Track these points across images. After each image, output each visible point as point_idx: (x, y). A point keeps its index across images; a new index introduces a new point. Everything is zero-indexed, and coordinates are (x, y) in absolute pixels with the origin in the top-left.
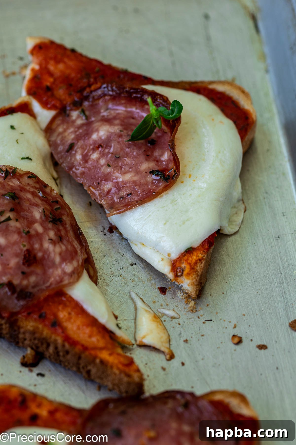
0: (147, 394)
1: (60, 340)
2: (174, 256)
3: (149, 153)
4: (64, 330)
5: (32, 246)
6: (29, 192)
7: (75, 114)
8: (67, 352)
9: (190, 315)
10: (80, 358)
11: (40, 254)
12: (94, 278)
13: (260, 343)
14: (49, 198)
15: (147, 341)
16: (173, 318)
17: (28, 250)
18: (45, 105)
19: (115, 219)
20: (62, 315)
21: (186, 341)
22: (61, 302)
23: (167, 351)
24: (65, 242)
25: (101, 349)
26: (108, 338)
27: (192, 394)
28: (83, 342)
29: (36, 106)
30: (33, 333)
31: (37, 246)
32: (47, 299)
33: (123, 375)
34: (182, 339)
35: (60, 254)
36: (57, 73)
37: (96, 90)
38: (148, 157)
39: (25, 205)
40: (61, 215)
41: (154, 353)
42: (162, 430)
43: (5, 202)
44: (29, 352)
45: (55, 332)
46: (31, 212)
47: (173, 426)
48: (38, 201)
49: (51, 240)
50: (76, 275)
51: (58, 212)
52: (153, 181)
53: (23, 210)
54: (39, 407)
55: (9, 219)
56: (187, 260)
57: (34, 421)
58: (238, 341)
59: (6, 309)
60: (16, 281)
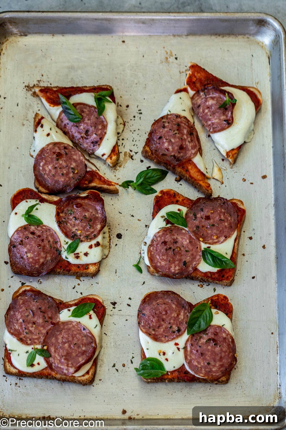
0: (213, 196)
1: (188, 176)
2: (228, 151)
3: (224, 113)
4: (190, 173)
5: (182, 143)
6: (183, 123)
7: (202, 94)
8: (190, 180)
9: (231, 169)
10: (193, 182)
11: (185, 146)
12: (201, 155)
13: (251, 182)
14: (190, 125)
15: (215, 178)
16: (225, 170)
17: (181, 145)
18: (192, 89)
19: (211, 135)
20: (190, 167)
21: (228, 178)
22: (190, 163)
23: (221, 181)
24: (193, 142)
25: (201, 180)
26: (203, 177)
27: (226, 199)
28: (195, 178)
29: (189, 89)
30: (180, 173)
31: (184, 143)
32: (185, 162)
33: (206, 190)
35: (191, 146)
36: (198, 77)
37: (209, 87)
38: (224, 114)
39: (182, 128)
40: (193, 131)
41: (217, 181)
42: (215, 210)
43: (175, 127)
44: (178, 177)
45: (187, 173)
46: (183, 131)
47: (219, 209)
48: (186, 127)
49: (189, 141)
50: (195, 154)
51: (192, 131)
52: (224, 124)
53: (181, 130)
54: (179, 198)
55: (176, 133)
56: (231, 153)
57: (177, 202)
58: (244, 180)
59: (172, 164)
60: (176, 155)
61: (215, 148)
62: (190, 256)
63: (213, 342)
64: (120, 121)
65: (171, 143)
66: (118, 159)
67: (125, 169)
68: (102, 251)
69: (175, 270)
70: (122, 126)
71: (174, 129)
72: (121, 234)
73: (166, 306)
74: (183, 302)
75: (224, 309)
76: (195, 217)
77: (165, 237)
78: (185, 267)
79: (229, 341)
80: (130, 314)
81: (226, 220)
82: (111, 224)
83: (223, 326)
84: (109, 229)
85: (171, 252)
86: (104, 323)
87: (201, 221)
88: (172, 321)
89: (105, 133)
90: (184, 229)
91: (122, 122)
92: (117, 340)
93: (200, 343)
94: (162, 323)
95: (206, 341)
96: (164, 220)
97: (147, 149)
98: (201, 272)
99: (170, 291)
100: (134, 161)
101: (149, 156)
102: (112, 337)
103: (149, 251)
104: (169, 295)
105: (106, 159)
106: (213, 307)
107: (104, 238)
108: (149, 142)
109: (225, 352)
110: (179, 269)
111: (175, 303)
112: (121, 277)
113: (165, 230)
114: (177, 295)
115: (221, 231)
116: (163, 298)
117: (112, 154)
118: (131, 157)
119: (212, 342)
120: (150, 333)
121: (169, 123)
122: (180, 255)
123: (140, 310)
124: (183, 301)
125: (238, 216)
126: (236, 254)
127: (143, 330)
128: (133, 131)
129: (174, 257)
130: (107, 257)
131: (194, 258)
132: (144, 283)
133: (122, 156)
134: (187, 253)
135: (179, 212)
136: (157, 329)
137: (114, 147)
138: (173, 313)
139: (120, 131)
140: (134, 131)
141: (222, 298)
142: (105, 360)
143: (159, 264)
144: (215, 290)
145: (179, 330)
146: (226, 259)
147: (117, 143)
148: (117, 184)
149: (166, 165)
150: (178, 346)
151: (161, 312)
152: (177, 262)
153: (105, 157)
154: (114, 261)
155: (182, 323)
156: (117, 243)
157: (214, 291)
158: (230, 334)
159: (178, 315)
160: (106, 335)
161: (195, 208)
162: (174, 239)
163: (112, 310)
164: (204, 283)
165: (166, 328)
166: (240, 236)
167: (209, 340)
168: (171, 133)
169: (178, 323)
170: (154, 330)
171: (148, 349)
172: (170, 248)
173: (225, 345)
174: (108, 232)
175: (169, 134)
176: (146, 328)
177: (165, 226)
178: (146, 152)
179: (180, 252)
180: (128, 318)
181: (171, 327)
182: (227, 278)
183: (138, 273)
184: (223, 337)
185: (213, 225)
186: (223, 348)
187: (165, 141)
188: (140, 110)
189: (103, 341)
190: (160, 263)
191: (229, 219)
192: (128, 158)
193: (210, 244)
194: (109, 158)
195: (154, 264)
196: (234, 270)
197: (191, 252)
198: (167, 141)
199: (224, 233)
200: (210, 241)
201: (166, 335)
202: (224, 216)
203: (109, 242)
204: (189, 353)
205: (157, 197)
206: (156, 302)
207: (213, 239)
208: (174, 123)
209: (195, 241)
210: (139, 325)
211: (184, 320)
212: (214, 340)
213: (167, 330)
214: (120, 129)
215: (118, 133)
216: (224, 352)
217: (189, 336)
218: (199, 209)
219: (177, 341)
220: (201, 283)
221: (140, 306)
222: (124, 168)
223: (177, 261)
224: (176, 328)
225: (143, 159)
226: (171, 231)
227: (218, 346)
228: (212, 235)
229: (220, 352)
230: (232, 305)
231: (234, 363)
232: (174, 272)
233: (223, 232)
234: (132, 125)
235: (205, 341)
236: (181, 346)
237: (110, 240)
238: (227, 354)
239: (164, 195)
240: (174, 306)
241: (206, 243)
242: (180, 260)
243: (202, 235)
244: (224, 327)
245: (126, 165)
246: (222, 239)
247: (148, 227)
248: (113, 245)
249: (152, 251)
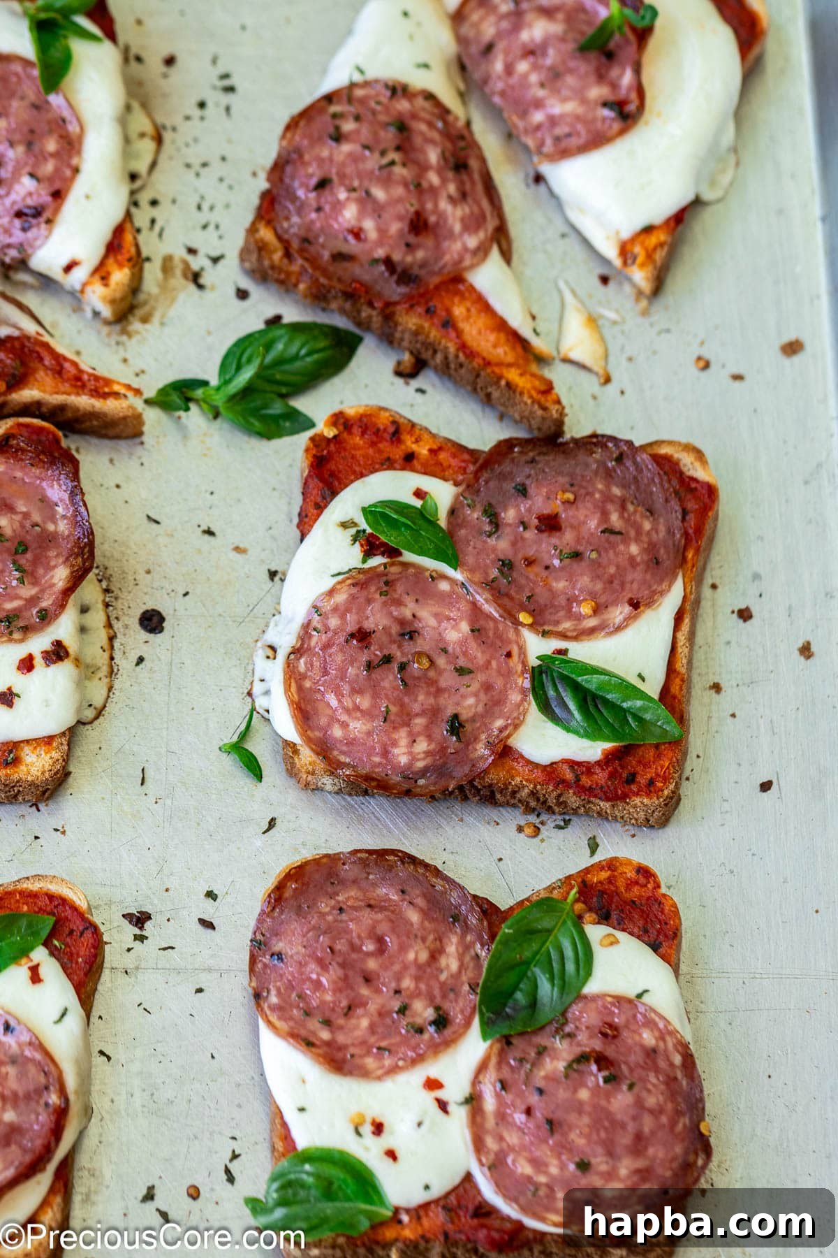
0: (567, 436)
1: (452, 349)
2: (626, 234)
3: (603, 72)
4: (459, 334)
5: (422, 204)
6: (423, 120)
8: (461, 366)
9: (640, 320)
10: (478, 376)
11: (433, 219)
12: (507, 256)
13: (735, 371)
14: (452, 131)
15: (574, 355)
16: (615, 323)
17: (418, 214)
19: (546, 169)
20: (458, 311)
21: (630, 359)
22: (458, 293)
23: (601, 372)
24: (470, 200)
25: (509, 365)
26: (519, 349)
27: (629, 443)
28: (485, 354)
30: (416, 333)
31: (429, 206)
32: (437, 288)
33: (536, 407)
34: (625, 356)
35: (462, 220)
38: (601, 77)
39: (418, 141)
40: (467, 157)
41: (583, 375)
42: (583, 491)
43: (389, 136)
44: (407, 357)
45: (446, 336)
46: (424, 152)
47: (600, 486)
48: (436, 136)
49: (450, 198)
50: (481, 252)
51: (462, 154)
52: (604, 119)
53: (413, 149)
54: (417, 441)
55: (392, 163)
56: (642, 244)
57: (409, 461)
58: (705, 365)
59: (379, 295)
60: (397, 257)
61: (566, 229)
62: (476, 695)
63: (600, 1070)
64: (141, 122)
65: (369, 206)
66: (135, 288)
67: (166, 330)
68: (80, 684)
69: (414, 759)
70: (148, 146)
71: (382, 146)
72: (159, 613)
73: (379, 916)
74: (454, 897)
75: (641, 923)
76: (491, 522)
77: (361, 610)
78: (459, 739)
79: (672, 1065)
80: (211, 962)
81: (632, 533)
82: (114, 568)
83: (639, 996)
84: (107, 591)
85: (391, 677)
86: (98, 1008)
87: (522, 538)
88: (407, 983)
89: (76, 170)
90: (444, 577)
91: (148, 128)
92: (159, 1081)
93: (542, 1073)
94: (365, 991)
95: (569, 1066)
96: (355, 539)
97: (266, 234)
98: (529, 762)
99: (393, 852)
100: (208, 295)
101: (273, 267)
102: (135, 1067)
103: (291, 674)
104: (391, 868)
105: (84, 285)
106: (588, 917)
107: (83, 630)
108: (269, 206)
109: (656, 1112)
110: (428, 753)
111: (420, 901)
112: (168, 802)
113: (360, 581)
114: (426, 866)
115: (611, 582)
116: (364, 884)
117: (111, 261)
118: (195, 278)
119: (594, 1068)
120: (314, 1040)
121: (357, 118)
122: (433, 690)
123: (259, 937)
124: (455, 894)
125: (685, 513)
126: (683, 680)
127: (278, 1023)
128: (197, 167)
129: (406, 700)
130: (99, 713)
131: (495, 703)
132: (272, 823)
133: (152, 273)
134: (466, 679)
135: (418, 503)
136: (341, 1021)
137: (119, 231)
138: (410, 946)
139: (142, 166)
140: (205, 165)
141: (631, 874)
142: (107, 1172)
143: (337, 732)
144: (593, 846)
145: (441, 1022)
146: (639, 703)
147: (128, 216)
148: (138, 392)
149: (354, 305)
150: (440, 1094)
151: (356, 941)
152: (420, 722)
153: (79, 275)
154: (133, 731)
155: (452, 990)
156: (144, 651)
157: (593, 853)
158: (673, 1033)
159: (435, 955)
160: (109, 1058)
161: (492, 484)
162: (402, 622)
163: (129, 950)
164: (544, 817)
165: (380, 1014)
166: (697, 602)
167: (583, 1058)
168: (372, 162)
169: (437, 992)
170: (327, 1023)
171: (302, 1110)
172: (388, 659)
173: (654, 1080)
174: (100, 606)
175: (361, 166)
176: (291, 1018)
177: (360, 566)
178: (262, 248)
179: (432, 674)
180: (204, 980)
181: (403, 1010)
182: (650, 788)
183: (243, 780)
184: (643, 1047)
185: (577, 556)
186: (644, 1094)
187: (342, 195)
188: (225, 76)
189: (96, 1087)
190: (344, 725)
191: (647, 526)
192: (178, 280)
193: (564, 636)
194: (97, 277)
195: (318, 734)
196: (678, 745)
197: (481, 677)
198: (354, 195)
199: (628, 586)
200: (566, 625)
201: (383, 1044)
202: (621, 517)
203: (106, 647)
204: (490, 1122)
205: (317, 441)
206: (333, 902)
207: (579, 617)
208: (383, 118)
209: (496, 629)
210: (258, 1005)
211: (464, 978)
212: (602, 1061)
213: (388, 1021)
214: (137, 156)
215: (133, 177)
216: (651, 1111)
217: (489, 1043)
218: (509, 486)
219: (433, 1069)
220: (532, 818)
221: (260, 921)
222: (162, 324)
223: (417, 715)
224: (430, 1014)
225: (245, 283)
226: (387, 583)
227: (625, 1088)
228: (570, 600)
229: (632, 1112)
230: (675, 905)
231: (700, 1162)
232: (409, 766)
233: (623, 584)
234: (191, 142)
235: (561, 1065)
236: (456, 1090)
237: (111, 639)
238: (664, 1119)
239: (350, 433)
240: (414, 917)
241: (545, 634)
242: (433, 713)
243: (529, 598)
244: (646, 999)
245: (172, 312)
246: (619, 613)
247: (282, 580)
248: (124, 663)
249: (303, 677)
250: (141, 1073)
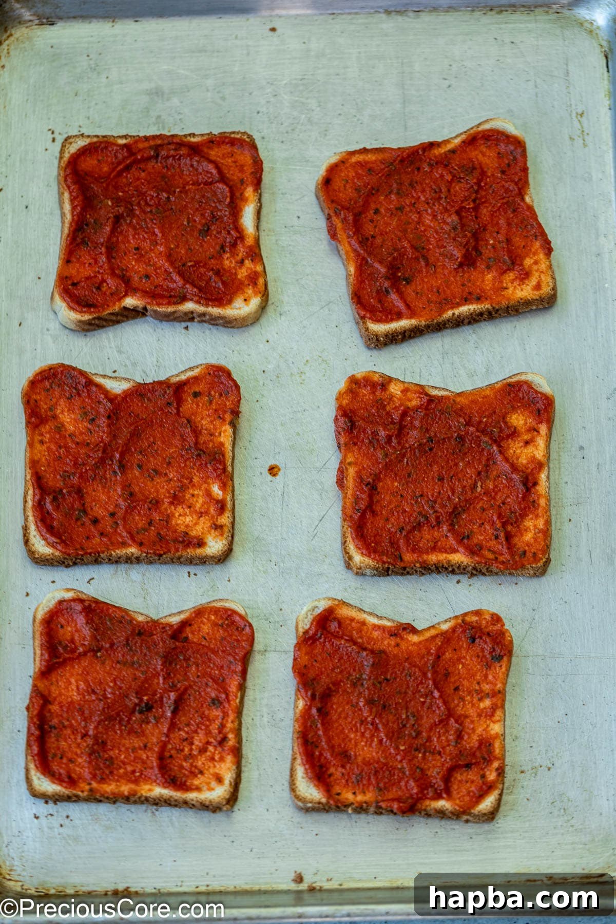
67: (283, 318)
72: (277, 466)
92: (276, 709)
102: (265, 702)
112: (282, 565)
154: (264, 527)
222: (281, 315)
250: (267, 705)
